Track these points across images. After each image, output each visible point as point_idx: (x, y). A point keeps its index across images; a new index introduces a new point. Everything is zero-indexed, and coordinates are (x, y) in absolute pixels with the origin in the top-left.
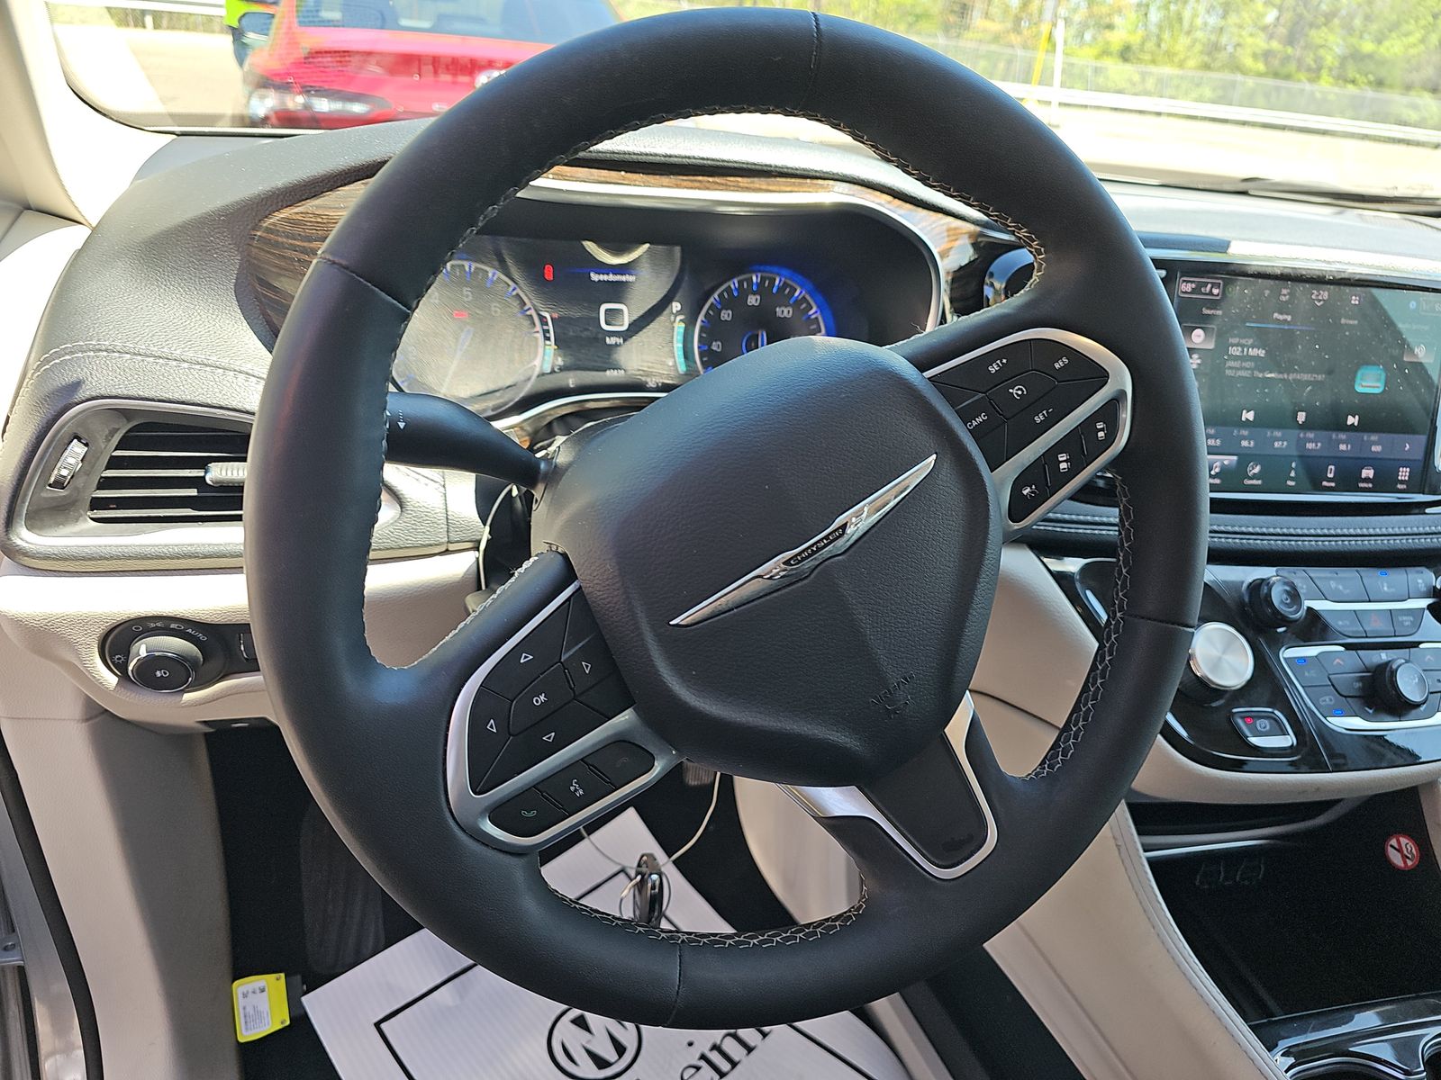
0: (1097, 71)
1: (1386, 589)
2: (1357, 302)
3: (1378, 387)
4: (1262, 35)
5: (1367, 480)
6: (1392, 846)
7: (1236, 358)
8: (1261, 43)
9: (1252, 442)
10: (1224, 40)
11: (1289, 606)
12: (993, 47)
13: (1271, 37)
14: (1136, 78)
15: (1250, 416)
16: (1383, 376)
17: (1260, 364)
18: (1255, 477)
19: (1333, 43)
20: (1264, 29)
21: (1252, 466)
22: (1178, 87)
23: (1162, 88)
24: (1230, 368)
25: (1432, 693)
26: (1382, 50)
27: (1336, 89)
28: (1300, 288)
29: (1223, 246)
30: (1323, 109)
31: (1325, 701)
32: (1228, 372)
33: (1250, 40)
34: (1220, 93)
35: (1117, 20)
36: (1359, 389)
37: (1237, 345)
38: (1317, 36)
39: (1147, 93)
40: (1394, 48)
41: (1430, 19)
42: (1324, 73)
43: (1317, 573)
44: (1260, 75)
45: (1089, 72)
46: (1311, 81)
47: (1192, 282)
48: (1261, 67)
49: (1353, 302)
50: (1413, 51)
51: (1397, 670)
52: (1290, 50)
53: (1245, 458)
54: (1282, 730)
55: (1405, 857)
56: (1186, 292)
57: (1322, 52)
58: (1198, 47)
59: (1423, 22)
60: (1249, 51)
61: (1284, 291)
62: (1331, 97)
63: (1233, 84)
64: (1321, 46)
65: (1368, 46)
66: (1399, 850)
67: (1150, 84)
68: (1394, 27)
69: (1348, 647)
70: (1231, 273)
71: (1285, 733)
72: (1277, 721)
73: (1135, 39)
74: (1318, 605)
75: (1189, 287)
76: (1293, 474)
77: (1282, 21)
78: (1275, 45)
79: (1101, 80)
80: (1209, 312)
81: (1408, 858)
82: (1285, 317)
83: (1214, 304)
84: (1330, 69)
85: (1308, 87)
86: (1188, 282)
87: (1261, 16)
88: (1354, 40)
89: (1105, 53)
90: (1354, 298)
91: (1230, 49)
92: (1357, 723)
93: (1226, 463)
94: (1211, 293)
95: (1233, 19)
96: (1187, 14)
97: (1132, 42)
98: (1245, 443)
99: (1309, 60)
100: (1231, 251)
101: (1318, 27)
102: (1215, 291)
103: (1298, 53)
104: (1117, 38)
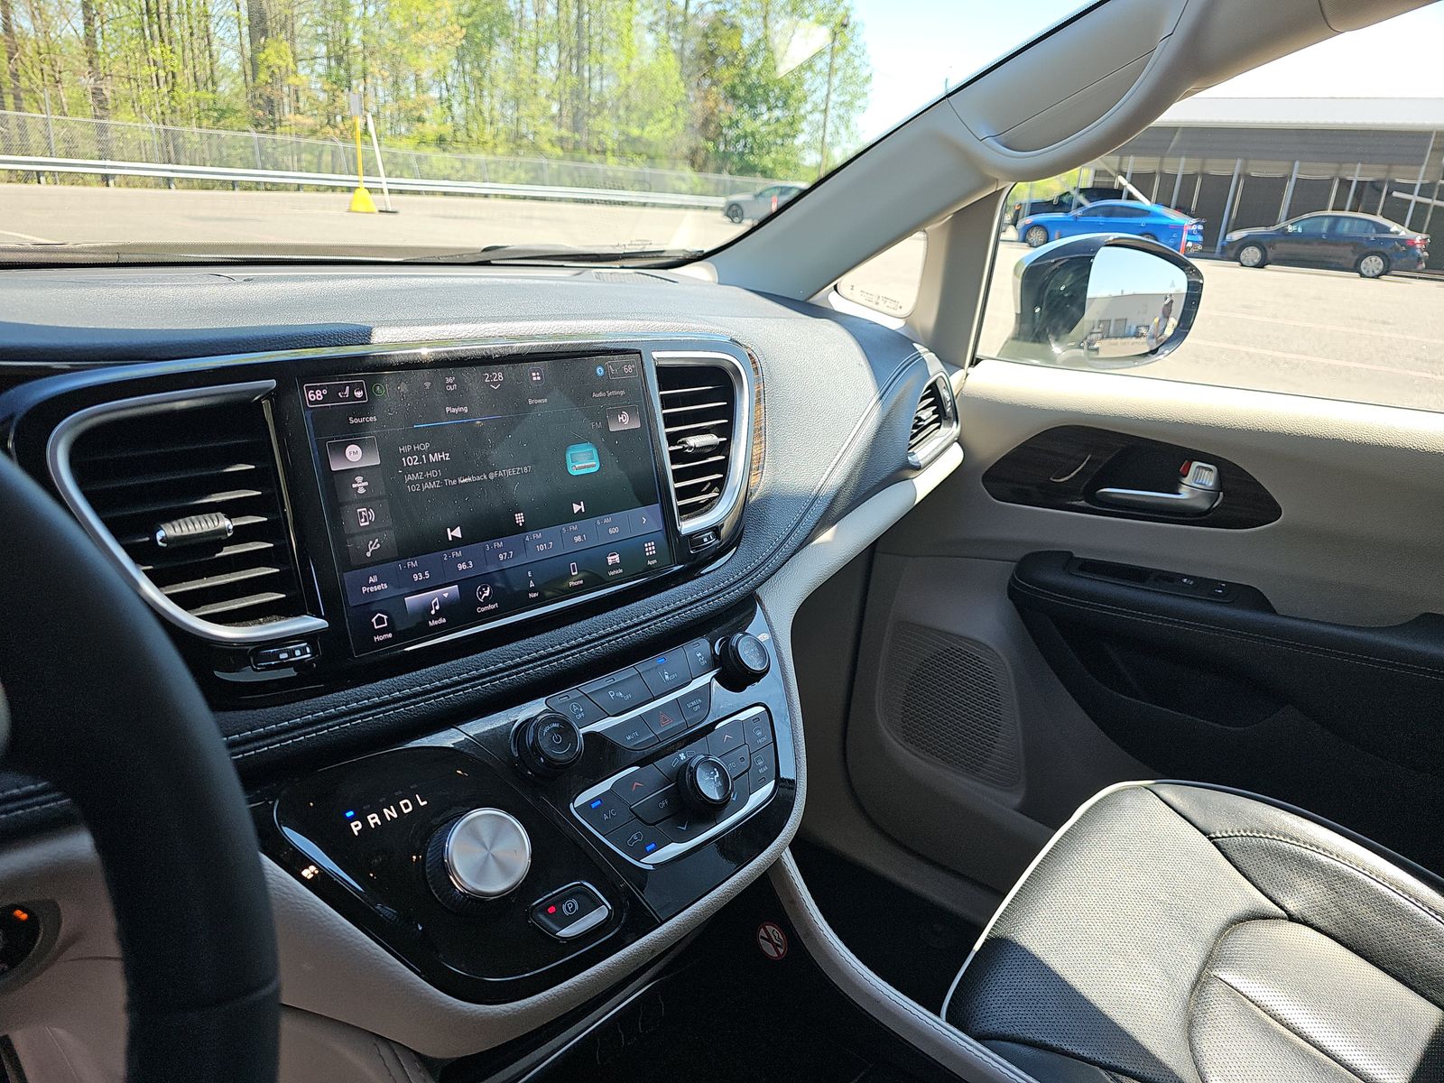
0: (418, 159)
1: (667, 677)
2: (539, 378)
3: (594, 466)
4: (551, 124)
5: (615, 566)
6: (762, 937)
7: (414, 470)
8: (555, 132)
9: (470, 563)
10: (523, 129)
11: (562, 746)
12: (311, 140)
13: (560, 126)
14: (458, 165)
15: (457, 533)
16: (595, 452)
17: (449, 469)
18: (487, 601)
19: (608, 129)
20: (553, 118)
21: (481, 590)
22: (496, 172)
23: (482, 173)
24: (410, 483)
25: (734, 779)
26: (645, 135)
27: (621, 168)
28: (468, 374)
29: (364, 336)
30: (617, 184)
31: (633, 839)
32: (410, 488)
33: (543, 129)
34: (532, 174)
35: (425, 114)
36: (574, 472)
37: (412, 453)
38: (596, 123)
39: (471, 179)
40: (653, 132)
41: (672, 109)
42: (609, 154)
43: (589, 687)
44: (559, 158)
45: (413, 161)
46: (601, 162)
47: (321, 388)
48: (559, 151)
49: (535, 379)
50: (668, 135)
51: (696, 768)
52: (577, 136)
53: (467, 584)
54: (593, 901)
55: (776, 946)
56: (316, 402)
57: (602, 137)
58: (502, 136)
59: (667, 112)
60: (545, 138)
61: (449, 380)
62: (620, 174)
63: (541, 166)
64: (601, 132)
65: (635, 132)
66: (770, 940)
67: (471, 169)
68: (650, 115)
69: (642, 763)
70: (374, 369)
71: (597, 904)
72: (587, 893)
73: (447, 130)
74: (599, 726)
75: (319, 395)
76: (532, 585)
77: (564, 113)
78: (564, 132)
79: (426, 168)
80: (357, 421)
81: (779, 946)
82: (460, 409)
83: (362, 410)
84: (613, 151)
85: (600, 166)
86: (315, 389)
87: (546, 108)
88: (622, 127)
89: (422, 142)
90: (534, 374)
91: (531, 137)
92: (674, 849)
93: (446, 595)
94: (352, 397)
95: (524, 111)
96: (485, 108)
97: (443, 132)
98: (462, 566)
99: (595, 144)
100: (375, 340)
101: (594, 117)
102: (359, 394)
103: (585, 138)
104: (431, 129)
